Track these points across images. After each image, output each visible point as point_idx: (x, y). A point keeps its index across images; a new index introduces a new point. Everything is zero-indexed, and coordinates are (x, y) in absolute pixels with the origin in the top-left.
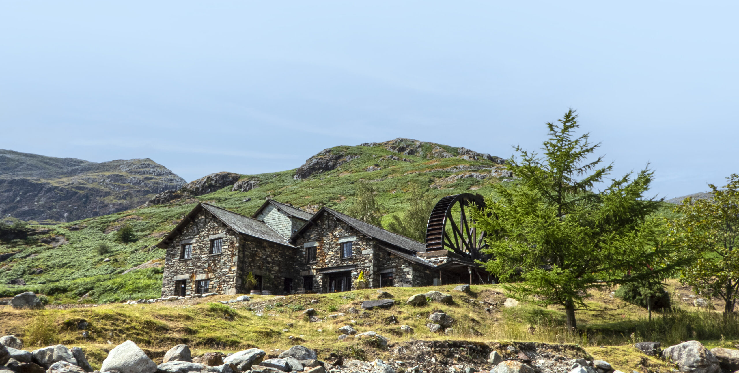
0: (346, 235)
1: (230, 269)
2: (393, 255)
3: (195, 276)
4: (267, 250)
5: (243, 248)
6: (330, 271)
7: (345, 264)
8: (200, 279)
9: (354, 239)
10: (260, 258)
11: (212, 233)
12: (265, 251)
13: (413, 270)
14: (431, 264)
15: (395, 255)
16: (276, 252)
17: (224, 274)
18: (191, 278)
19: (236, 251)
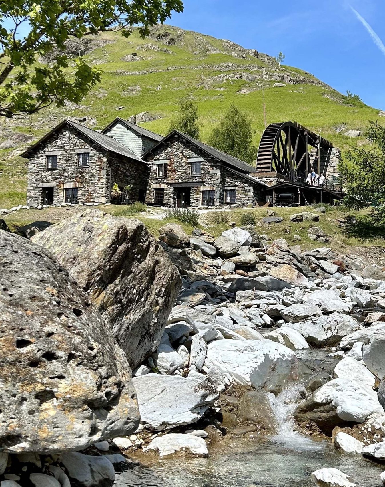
0: (195, 156)
1: (99, 180)
2: (236, 175)
3: (62, 185)
4: (126, 165)
5: (110, 163)
6: (179, 186)
7: (194, 181)
8: (68, 187)
9: (201, 159)
10: (121, 172)
11: (78, 148)
12: (125, 166)
13: (254, 189)
14: (263, 183)
15: (238, 176)
16: (133, 167)
17: (93, 184)
18: (58, 186)
19: (104, 166)
